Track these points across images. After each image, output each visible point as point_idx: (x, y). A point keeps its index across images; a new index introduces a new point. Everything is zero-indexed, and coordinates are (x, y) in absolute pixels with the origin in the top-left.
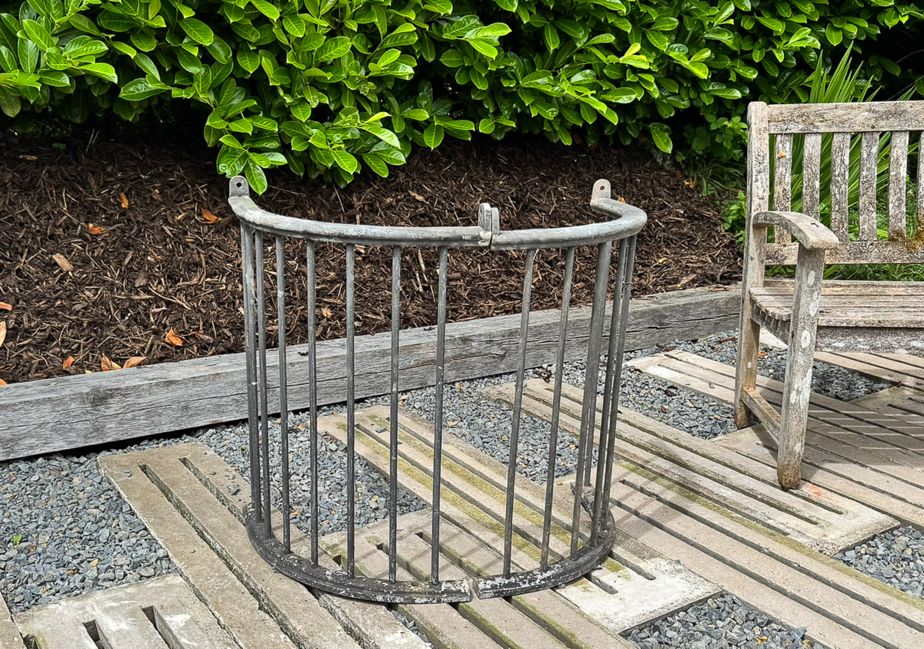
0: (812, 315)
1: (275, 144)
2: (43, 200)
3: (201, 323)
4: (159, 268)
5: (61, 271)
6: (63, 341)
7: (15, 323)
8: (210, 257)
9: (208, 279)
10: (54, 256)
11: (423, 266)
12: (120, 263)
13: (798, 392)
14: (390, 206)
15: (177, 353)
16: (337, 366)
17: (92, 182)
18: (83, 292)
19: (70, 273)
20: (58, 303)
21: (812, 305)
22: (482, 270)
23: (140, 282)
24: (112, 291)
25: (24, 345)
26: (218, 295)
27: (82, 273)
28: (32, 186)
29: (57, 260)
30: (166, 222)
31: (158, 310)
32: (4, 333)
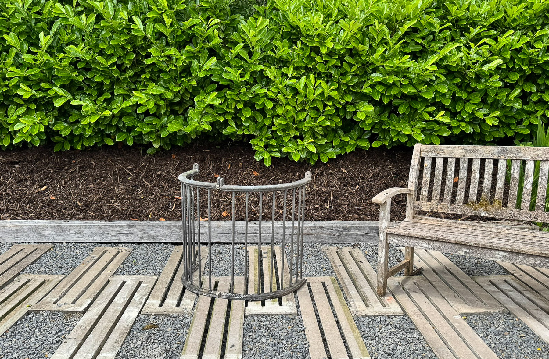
0: (384, 228)
1: (277, 149)
2: (205, 165)
7: (179, 203)
11: (332, 198)
13: (380, 258)
14: (331, 174)
15: (224, 218)
16: (265, 229)
17: (223, 160)
21: (383, 224)
22: (363, 202)
28: (204, 160)
30: (240, 175)
31: (225, 204)
32: (175, 205)
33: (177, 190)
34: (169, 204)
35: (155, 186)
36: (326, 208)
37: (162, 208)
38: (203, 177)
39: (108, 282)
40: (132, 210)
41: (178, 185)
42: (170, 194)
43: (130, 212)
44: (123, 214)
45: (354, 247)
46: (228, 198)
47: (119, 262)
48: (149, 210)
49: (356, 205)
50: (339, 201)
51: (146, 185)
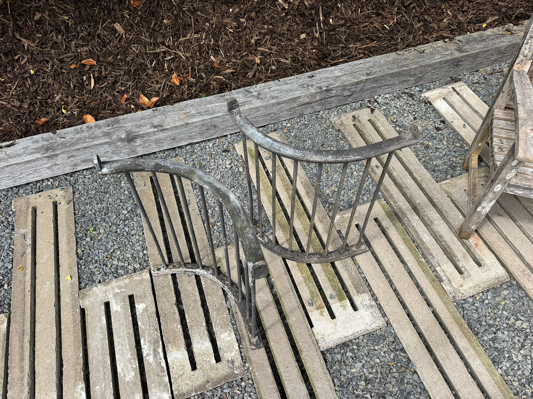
0: (507, 179)
3: (190, 68)
4: (169, 29)
5: (119, 35)
6: (122, 84)
7: (98, 74)
8: (197, 19)
9: (196, 36)
10: (115, 25)
11: (321, 18)
12: (149, 28)
13: (483, 208)
15: (177, 89)
18: (131, 48)
19: (124, 35)
20: (119, 57)
23: (160, 40)
24: (145, 47)
25: (103, 87)
26: (200, 46)
27: (130, 35)
29: (117, 27)
31: (169, 58)
32: (93, 80)
33: (83, 46)
34: (82, 80)
35: (42, 44)
36: (316, 37)
37: (75, 86)
38: (113, 9)
39: (83, 311)
40: (30, 104)
41: (78, 33)
42: (75, 56)
43: (29, 108)
44: (19, 117)
45: (372, 111)
46: (168, 47)
47: (69, 240)
48: (58, 98)
49: (354, 23)
50: (331, 21)
51: (26, 45)
